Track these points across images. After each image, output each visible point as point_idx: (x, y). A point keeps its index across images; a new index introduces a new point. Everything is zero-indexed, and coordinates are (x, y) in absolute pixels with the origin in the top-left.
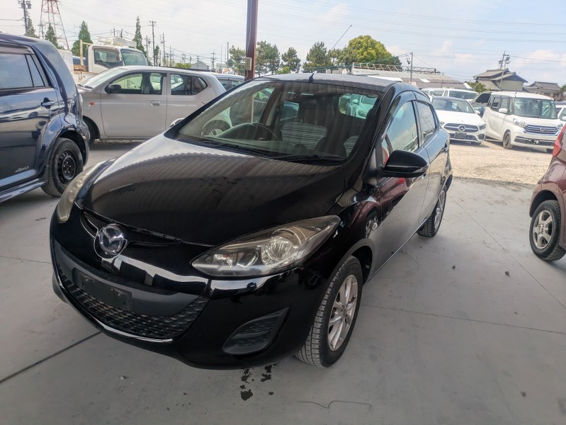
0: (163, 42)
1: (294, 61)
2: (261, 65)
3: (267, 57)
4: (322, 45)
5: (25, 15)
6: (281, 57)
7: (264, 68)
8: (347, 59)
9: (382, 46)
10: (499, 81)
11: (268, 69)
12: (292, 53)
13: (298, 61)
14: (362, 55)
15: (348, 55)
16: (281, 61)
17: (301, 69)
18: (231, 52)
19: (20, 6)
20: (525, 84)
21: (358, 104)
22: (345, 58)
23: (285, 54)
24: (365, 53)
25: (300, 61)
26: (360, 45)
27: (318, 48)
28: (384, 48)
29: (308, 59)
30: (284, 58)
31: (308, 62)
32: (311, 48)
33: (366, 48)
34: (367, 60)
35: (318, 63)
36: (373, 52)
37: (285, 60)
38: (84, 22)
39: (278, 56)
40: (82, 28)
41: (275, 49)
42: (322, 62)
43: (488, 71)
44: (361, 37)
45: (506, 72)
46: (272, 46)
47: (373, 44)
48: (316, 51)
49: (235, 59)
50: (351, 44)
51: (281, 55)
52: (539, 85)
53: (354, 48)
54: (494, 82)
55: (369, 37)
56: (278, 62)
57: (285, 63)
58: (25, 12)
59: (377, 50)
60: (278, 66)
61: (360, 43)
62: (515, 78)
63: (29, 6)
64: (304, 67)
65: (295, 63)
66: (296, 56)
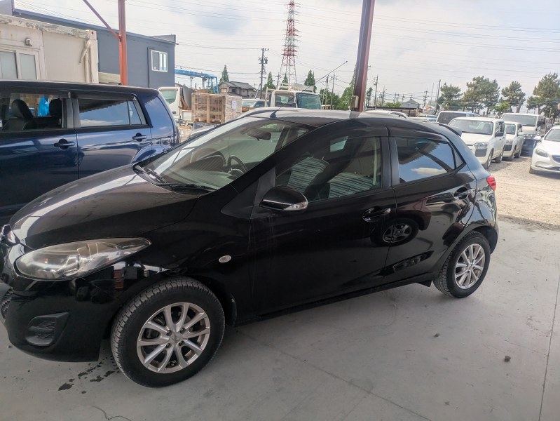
0: (376, 84)
2: (475, 101)
4: (555, 76)
5: (262, 69)
6: (500, 92)
7: (480, 104)
11: (484, 105)
12: (515, 87)
13: (522, 95)
16: (501, 96)
17: (525, 103)
18: (442, 90)
19: (260, 62)
23: (507, 88)
25: (524, 95)
27: (550, 80)
29: (535, 93)
30: (504, 93)
31: (534, 96)
32: (540, 80)
35: (547, 97)
37: (506, 95)
38: (310, 71)
39: (496, 91)
40: (308, 77)
41: (495, 84)
42: (553, 95)
46: (491, 80)
48: (546, 83)
49: (446, 96)
51: (501, 89)
56: (497, 97)
57: (505, 98)
58: (263, 66)
60: (496, 101)
63: (266, 61)
64: (528, 102)
65: (518, 98)
66: (520, 90)
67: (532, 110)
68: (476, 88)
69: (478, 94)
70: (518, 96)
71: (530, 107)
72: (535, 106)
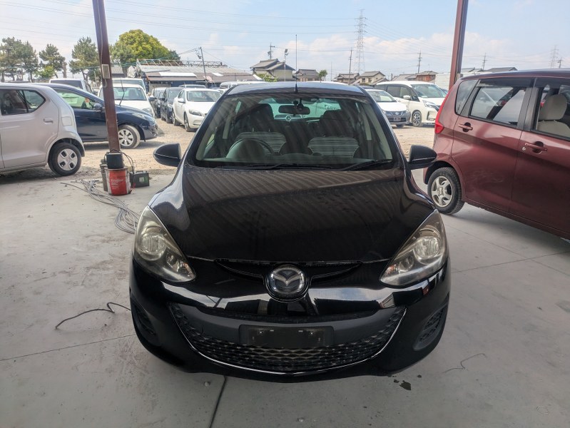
1: (56, 59)
2: (13, 66)
3: (20, 56)
6: (38, 56)
7: (18, 69)
8: (122, 55)
9: (155, 40)
10: (273, 70)
11: (24, 71)
12: (51, 52)
13: (62, 59)
14: (137, 50)
15: (122, 51)
16: (40, 60)
17: (69, 68)
20: (294, 72)
21: (184, 103)
22: (118, 53)
23: (43, 52)
24: (140, 48)
25: (64, 59)
26: (132, 40)
27: (85, 43)
28: (158, 43)
29: (74, 57)
30: (43, 57)
31: (74, 60)
32: (76, 44)
33: (140, 43)
34: (144, 55)
35: (89, 61)
36: (148, 46)
37: (45, 59)
39: (33, 55)
41: (28, 47)
43: (261, 62)
44: (132, 32)
45: (277, 62)
46: (24, 42)
47: (146, 38)
48: (83, 47)
50: (122, 39)
51: (37, 53)
52: (303, 72)
53: (127, 44)
54: (268, 71)
55: (140, 32)
56: (36, 61)
57: (46, 63)
59: (152, 45)
60: (36, 65)
61: (132, 37)
62: (283, 67)
64: (70, 65)
65: (59, 62)
66: (58, 54)
67: (76, 75)
68: (9, 50)
69: (14, 57)
70: (59, 59)
71: (74, 71)
72: (78, 70)
